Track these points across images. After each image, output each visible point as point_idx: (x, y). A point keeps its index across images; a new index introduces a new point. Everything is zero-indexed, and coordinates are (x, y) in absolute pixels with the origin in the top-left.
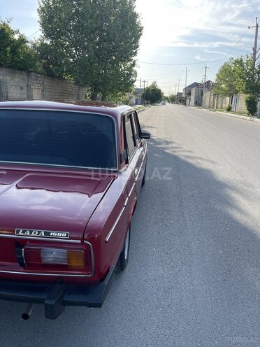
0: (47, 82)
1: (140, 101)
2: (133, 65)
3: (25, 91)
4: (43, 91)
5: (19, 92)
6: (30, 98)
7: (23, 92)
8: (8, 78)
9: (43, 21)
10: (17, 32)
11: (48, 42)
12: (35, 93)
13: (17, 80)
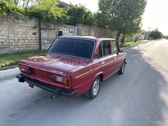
0: (98, 29)
1: (147, 38)
2: (141, 19)
3: (88, 33)
4: (95, 33)
5: (85, 33)
6: (89, 35)
7: (87, 33)
8: (82, 28)
9: (99, 3)
10: (88, 9)
11: (100, 12)
12: (92, 34)
13: (85, 28)
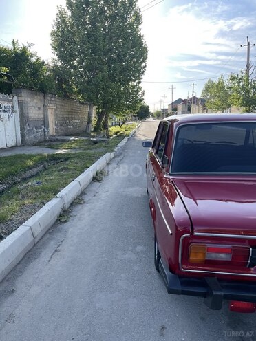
0: (59, 102)
3: (41, 111)
4: (56, 110)
5: (37, 112)
10: (35, 55)
12: (50, 112)
13: (35, 101)
